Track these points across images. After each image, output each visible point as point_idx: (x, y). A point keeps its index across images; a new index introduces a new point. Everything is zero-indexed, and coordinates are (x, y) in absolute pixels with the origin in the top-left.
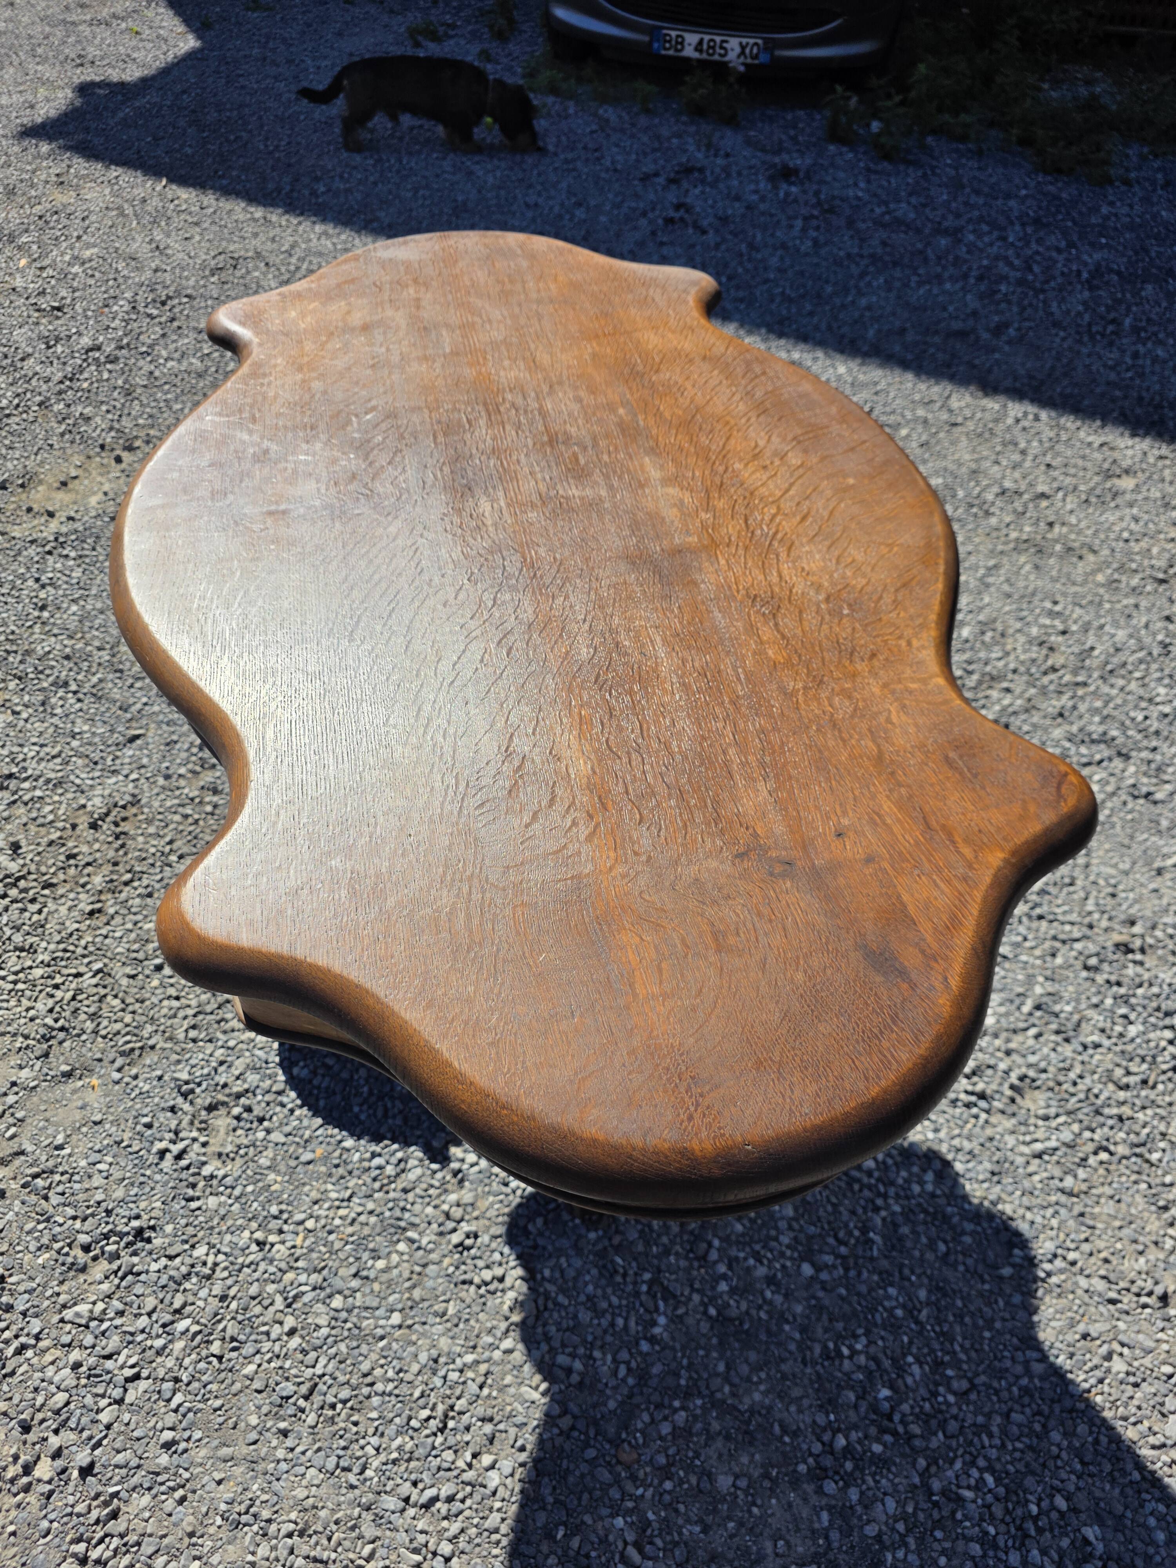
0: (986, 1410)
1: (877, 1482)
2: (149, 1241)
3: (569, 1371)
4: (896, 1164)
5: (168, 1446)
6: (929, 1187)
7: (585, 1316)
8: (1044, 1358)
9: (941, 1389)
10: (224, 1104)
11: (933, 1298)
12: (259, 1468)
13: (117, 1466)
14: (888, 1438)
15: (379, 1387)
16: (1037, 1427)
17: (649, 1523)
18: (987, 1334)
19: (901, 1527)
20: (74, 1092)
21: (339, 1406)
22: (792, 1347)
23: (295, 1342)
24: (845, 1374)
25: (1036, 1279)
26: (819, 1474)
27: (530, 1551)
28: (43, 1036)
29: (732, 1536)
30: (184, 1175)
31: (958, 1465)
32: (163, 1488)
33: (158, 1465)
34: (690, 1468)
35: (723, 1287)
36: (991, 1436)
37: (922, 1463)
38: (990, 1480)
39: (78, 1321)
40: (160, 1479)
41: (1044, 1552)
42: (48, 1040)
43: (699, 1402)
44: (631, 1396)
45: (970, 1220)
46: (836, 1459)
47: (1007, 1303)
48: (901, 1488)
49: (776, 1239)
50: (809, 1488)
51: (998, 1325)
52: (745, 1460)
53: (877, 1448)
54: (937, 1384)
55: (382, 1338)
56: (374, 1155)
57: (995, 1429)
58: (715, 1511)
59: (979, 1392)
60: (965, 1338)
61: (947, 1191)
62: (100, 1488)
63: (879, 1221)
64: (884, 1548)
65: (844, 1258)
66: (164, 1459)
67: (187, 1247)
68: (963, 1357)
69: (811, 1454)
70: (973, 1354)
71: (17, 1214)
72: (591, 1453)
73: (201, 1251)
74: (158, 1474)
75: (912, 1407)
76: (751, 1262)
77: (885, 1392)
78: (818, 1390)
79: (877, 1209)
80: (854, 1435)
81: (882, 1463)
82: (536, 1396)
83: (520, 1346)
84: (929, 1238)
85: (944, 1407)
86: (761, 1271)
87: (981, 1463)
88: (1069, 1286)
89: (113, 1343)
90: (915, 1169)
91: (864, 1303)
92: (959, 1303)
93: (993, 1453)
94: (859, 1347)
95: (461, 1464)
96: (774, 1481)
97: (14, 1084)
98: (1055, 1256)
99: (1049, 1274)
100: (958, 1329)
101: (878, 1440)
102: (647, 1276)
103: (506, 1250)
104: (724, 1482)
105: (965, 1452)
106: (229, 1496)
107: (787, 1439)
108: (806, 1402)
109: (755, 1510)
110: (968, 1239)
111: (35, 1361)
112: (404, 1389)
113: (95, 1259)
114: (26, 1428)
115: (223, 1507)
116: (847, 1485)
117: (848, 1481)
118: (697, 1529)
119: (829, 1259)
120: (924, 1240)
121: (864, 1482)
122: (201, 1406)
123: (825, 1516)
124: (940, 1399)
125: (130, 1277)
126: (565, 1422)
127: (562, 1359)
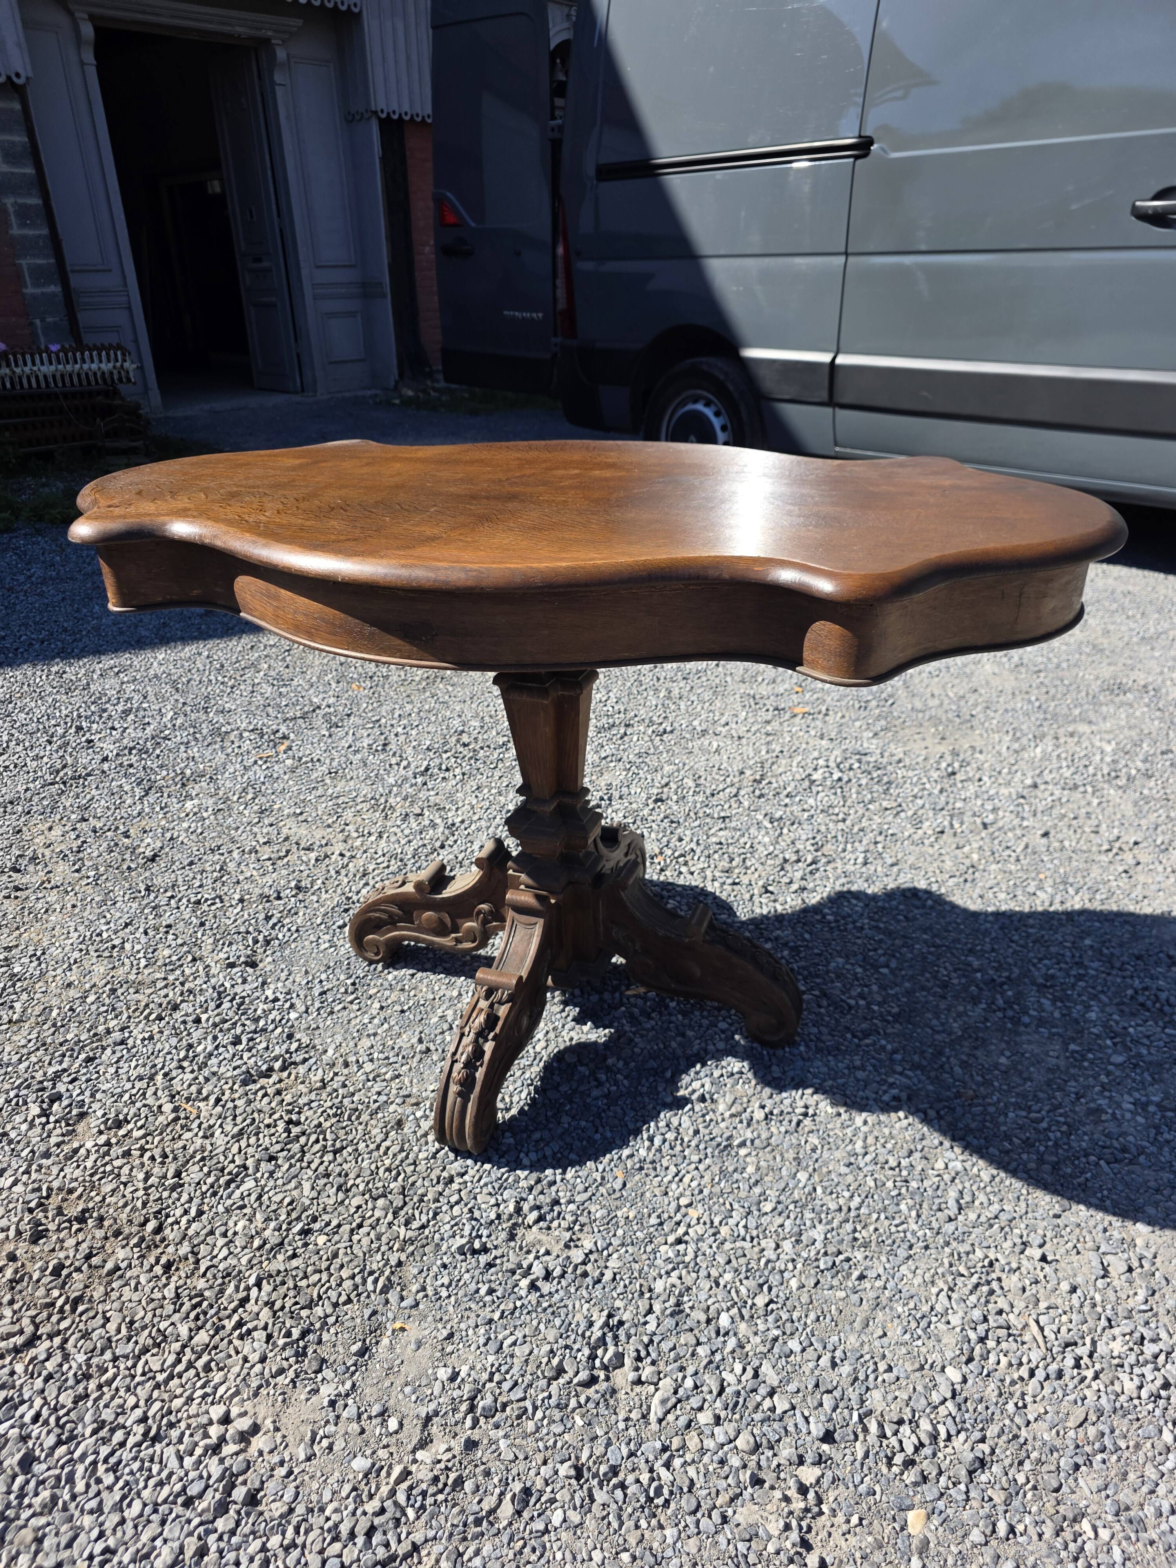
1: (1030, 1001)
2: (621, 1323)
3: (897, 1097)
5: (834, 1365)
7: (860, 1075)
9: (986, 955)
10: (515, 1225)
12: (884, 1300)
13: (834, 1410)
14: (1006, 986)
15: (854, 1205)
20: (391, 1348)
21: (857, 1235)
22: (931, 998)
23: (787, 1245)
24: (959, 985)
26: (1016, 1021)
27: (1014, 1164)
28: (297, 1354)
30: (569, 1277)
31: (1033, 969)
32: (872, 1377)
33: (849, 1375)
34: (989, 1071)
37: (1026, 981)
38: (1046, 962)
39: (670, 1404)
40: (861, 1376)
42: (305, 1354)
43: (947, 1050)
44: (929, 1078)
46: (1010, 1010)
48: (1037, 994)
50: (1022, 1028)
52: (993, 1047)
53: (1010, 993)
54: (983, 956)
55: (815, 1189)
56: (651, 1139)
58: (1020, 1072)
59: (995, 944)
62: (850, 1429)
65: (886, 954)
66: (845, 1369)
67: (647, 1295)
69: (1002, 1019)
71: (506, 1436)
72: (959, 1110)
73: (659, 1286)
74: (856, 1379)
75: (992, 970)
77: (978, 975)
78: (964, 1000)
80: (999, 997)
81: (1020, 995)
82: (905, 1123)
83: (864, 1115)
85: (998, 959)
89: (711, 1382)
91: (919, 960)
97: (332, 1404)
103: (784, 1095)
105: (1027, 963)
106: (899, 1331)
107: (988, 1025)
109: (1027, 1055)
111: (688, 1457)
112: (863, 1191)
113: (607, 1379)
114: (757, 1482)
115: (907, 1336)
116: (1027, 1013)
117: (1025, 1011)
121: (1028, 1006)
122: (808, 1330)
123: (1041, 1029)
124: (992, 958)
125: (650, 1349)
127: (886, 1098)
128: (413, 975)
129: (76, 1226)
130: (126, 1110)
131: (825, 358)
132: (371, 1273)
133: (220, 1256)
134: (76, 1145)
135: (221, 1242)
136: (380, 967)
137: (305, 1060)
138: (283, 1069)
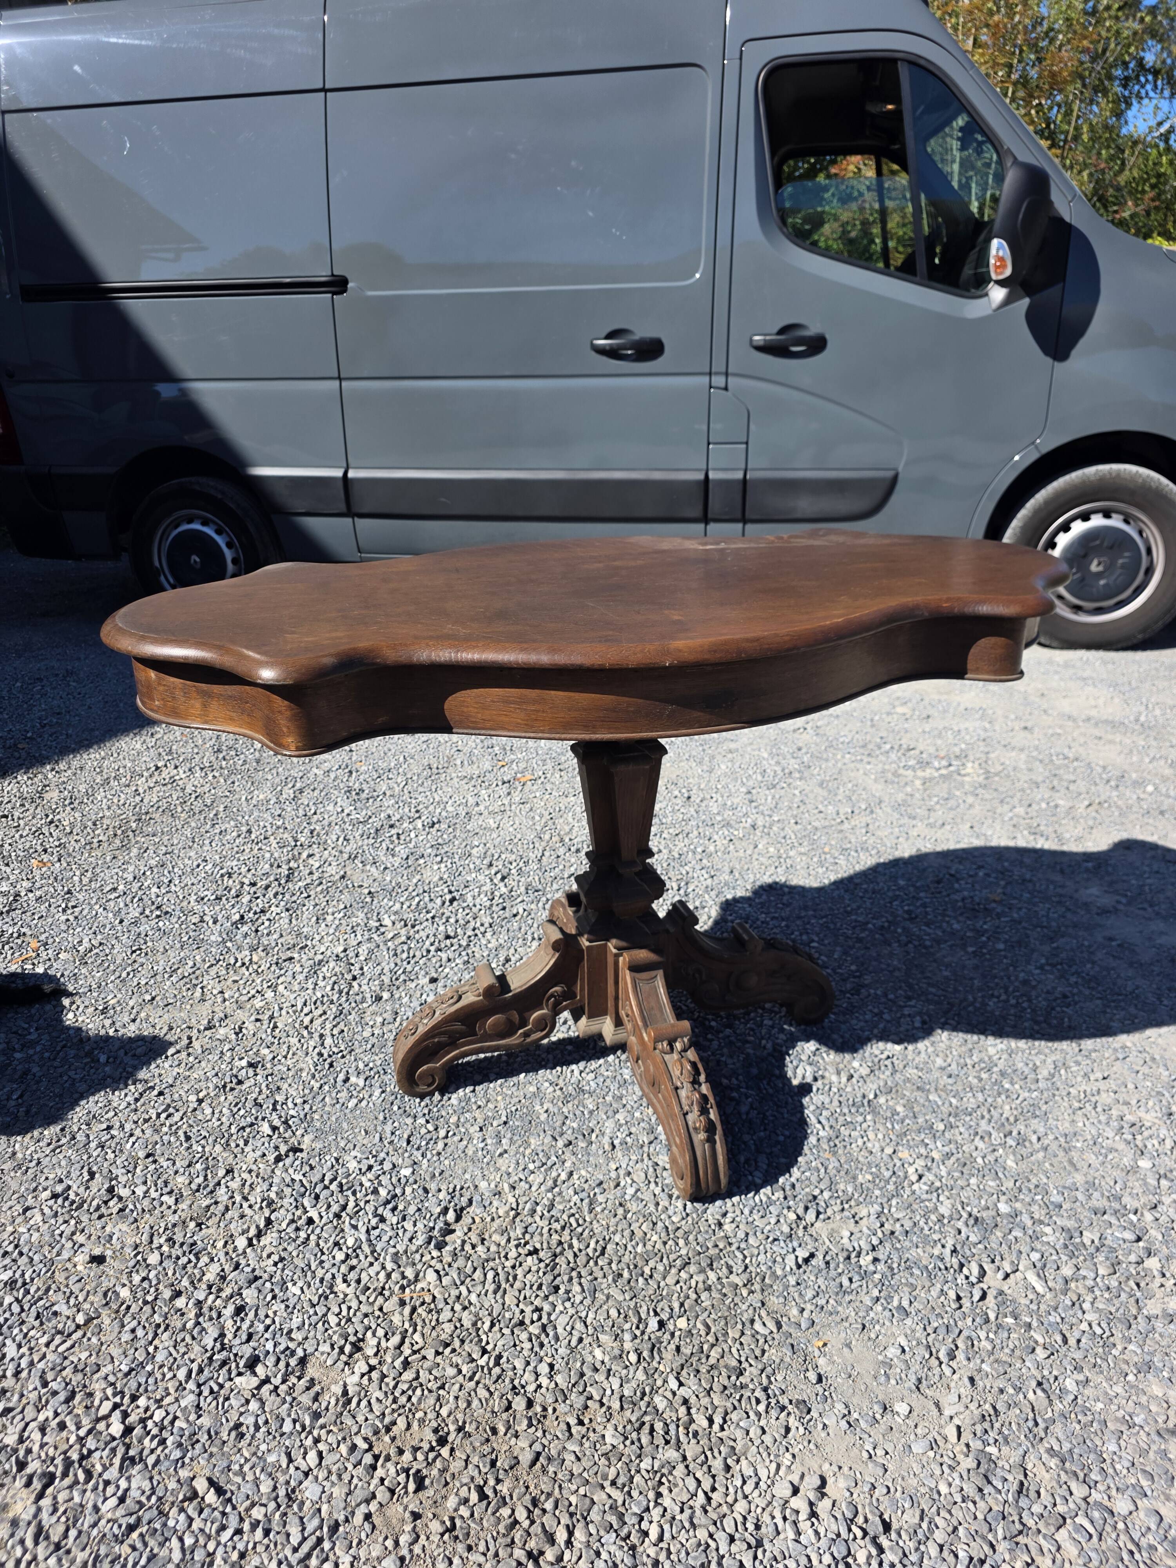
10: (805, 1228)
113: (989, 1286)
128: (474, 1091)
129: (445, 1452)
130: (351, 1330)
131: (338, 473)
132: (752, 1322)
133: (616, 1387)
134: (338, 1390)
135: (600, 1377)
136: (437, 1096)
137: (470, 1202)
138: (458, 1218)
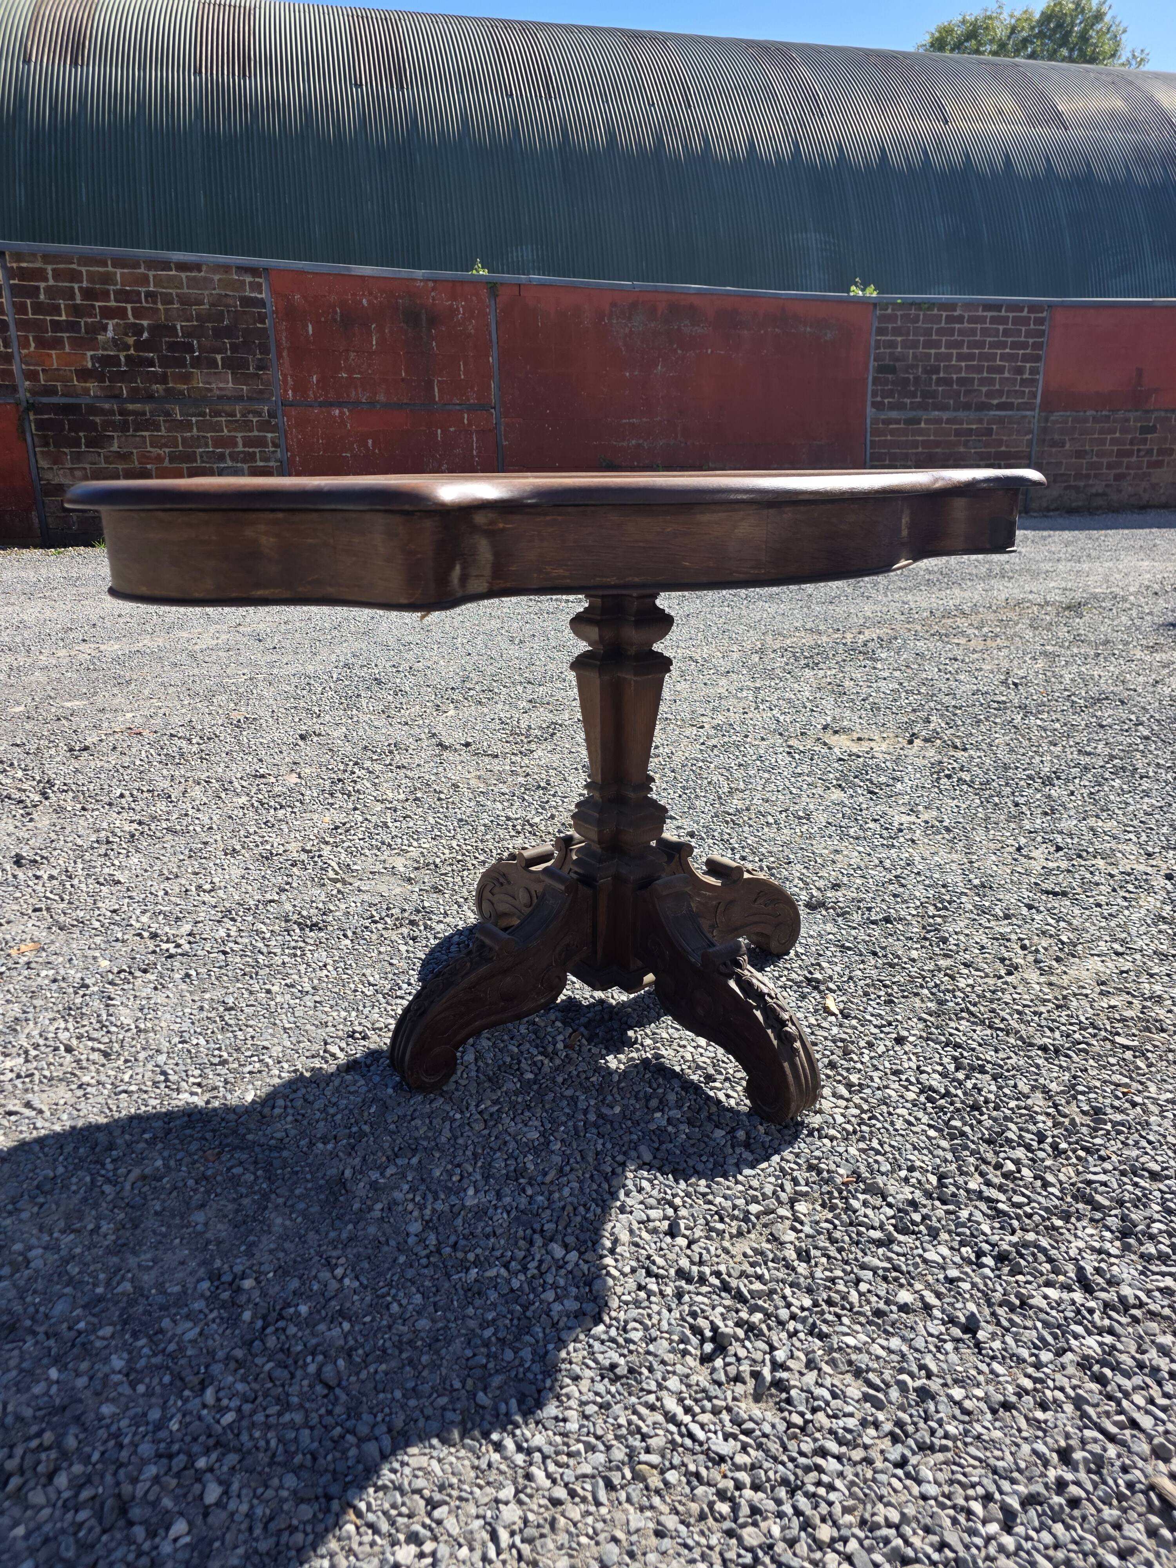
0: (307, 1405)
1: (214, 1321)
3: (273, 1107)
4: (571, 1272)
6: (557, 1307)
7: (319, 1104)
8: (385, 1457)
9: (320, 1358)
11: (423, 1334)
14: (259, 1324)
15: (239, 1033)
16: (298, 1459)
17: (160, 1179)
18: (398, 1394)
19: (172, 1347)
22: (332, 1234)
24: (315, 1277)
25: (486, 1435)
26: (214, 1276)
29: (154, 1232)
31: (240, 1387)
34: (208, 1192)
35: (374, 1175)
36: (280, 1414)
37: (239, 1353)
38: (229, 1417)
41: (156, 1479)
43: (264, 1186)
44: (260, 1145)
45: (534, 1353)
46: (231, 1284)
47: (444, 1409)
48: (210, 1342)
49: (436, 1198)
50: (202, 1272)
51: (412, 1403)
52: (220, 1226)
53: (247, 1316)
54: (325, 1354)
55: (274, 1025)
57: (287, 1417)
58: (173, 1216)
59: (325, 1396)
60: (386, 1373)
61: (561, 1324)
63: (492, 1273)
64: (150, 1338)
65: (439, 1251)
68: (363, 1375)
69: (231, 1267)
70: (370, 1385)
72: (209, 1135)
75: (295, 1335)
76: (406, 1187)
77: (304, 1309)
78: (295, 1262)
79: (506, 1266)
80: (256, 1294)
81: (233, 1322)
82: (249, 1098)
84: (494, 1320)
85: (301, 1363)
86: (398, 1195)
87: (247, 1408)
88: (493, 1476)
90: (574, 1291)
91: (395, 1278)
92: (425, 1359)
93: (260, 1418)
94: (347, 1281)
95: (192, 1080)
96: (205, 1248)
98: (529, 1452)
99: (498, 1447)
100: (394, 1364)
101: (254, 1316)
102: (366, 1128)
104: (199, 1217)
105: (256, 1392)
107: (243, 1248)
108: (281, 1255)
109: (177, 1241)
110: (509, 1355)
116: (207, 1299)
117: (212, 1299)
118: (158, 1208)
119: (432, 1240)
120: (490, 1316)
121: (211, 1311)
123: (177, 1289)
124: (309, 1359)
126: (232, 1117)
127: (280, 1102)
